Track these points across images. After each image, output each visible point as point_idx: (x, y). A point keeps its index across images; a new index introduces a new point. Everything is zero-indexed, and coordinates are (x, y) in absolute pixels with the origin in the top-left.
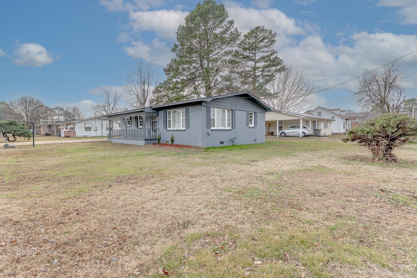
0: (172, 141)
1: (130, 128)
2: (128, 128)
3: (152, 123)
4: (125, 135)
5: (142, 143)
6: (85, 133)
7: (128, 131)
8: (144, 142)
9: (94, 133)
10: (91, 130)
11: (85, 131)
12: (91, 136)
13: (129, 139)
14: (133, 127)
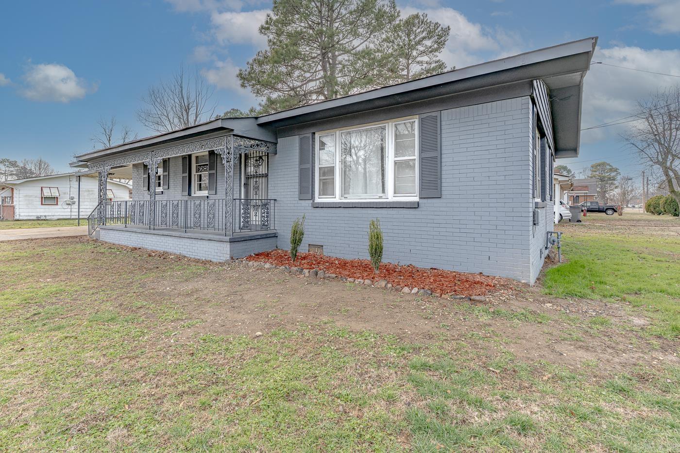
0: (377, 251)
1: (164, 198)
2: (158, 198)
3: (248, 178)
4: (146, 219)
5: (219, 251)
6: (42, 210)
7: (159, 209)
8: (229, 249)
9: (66, 210)
10: (57, 204)
11: (42, 204)
12: (56, 218)
13: (161, 232)
14: (175, 193)
